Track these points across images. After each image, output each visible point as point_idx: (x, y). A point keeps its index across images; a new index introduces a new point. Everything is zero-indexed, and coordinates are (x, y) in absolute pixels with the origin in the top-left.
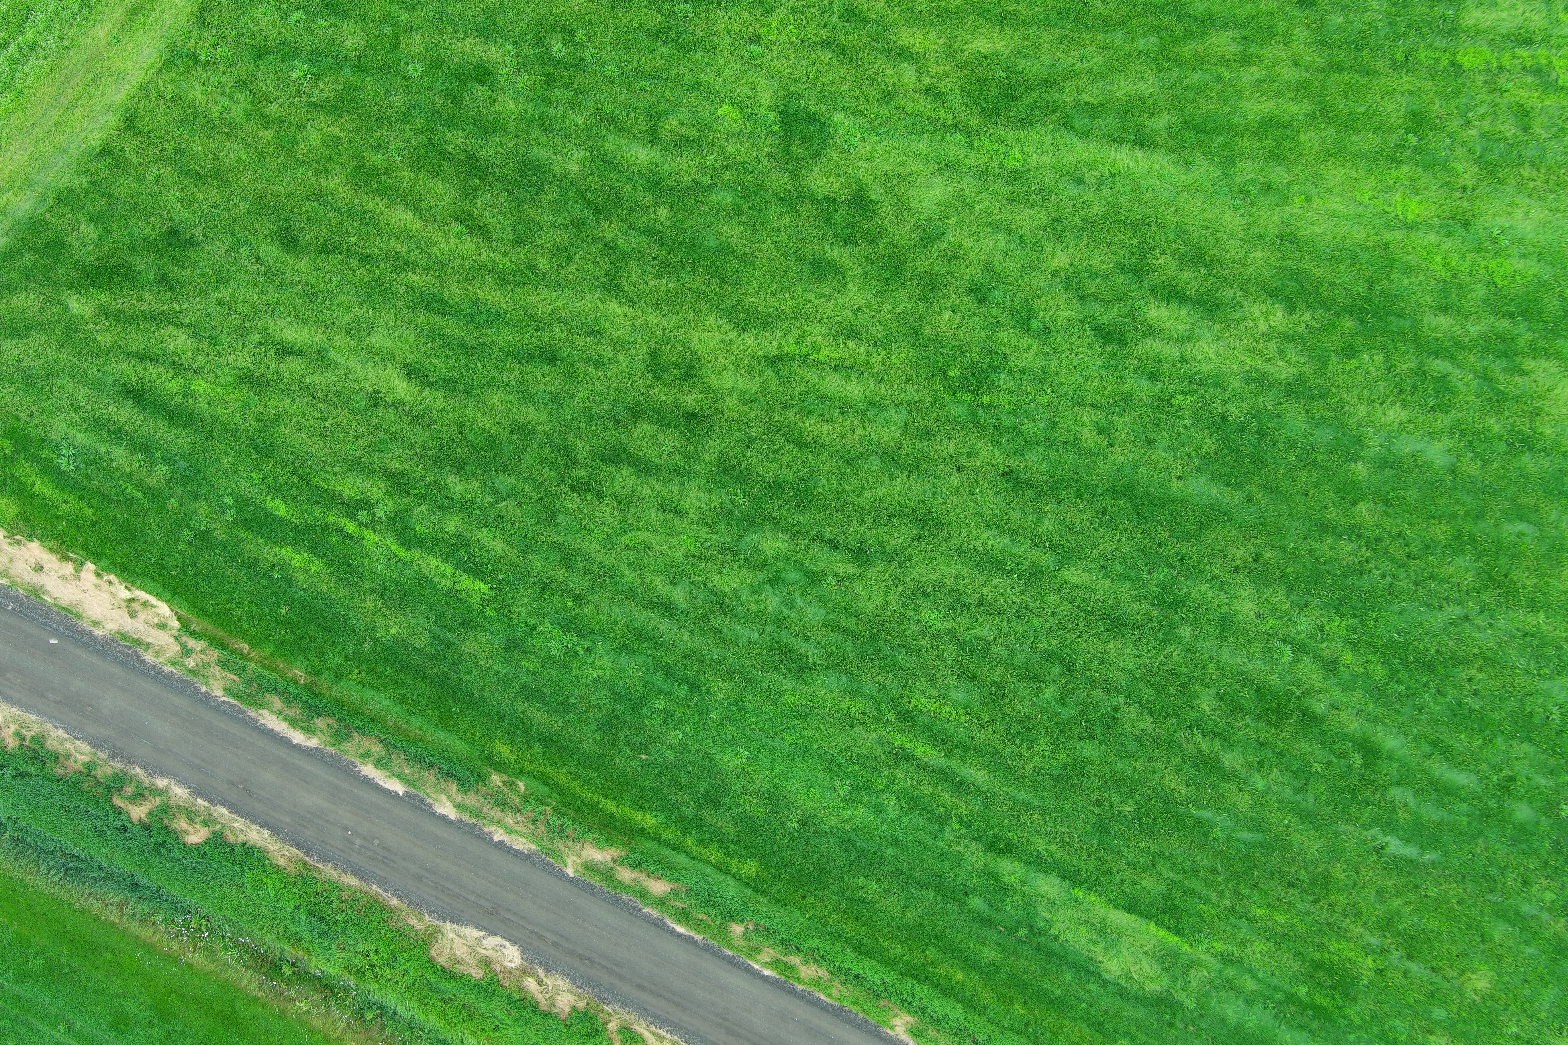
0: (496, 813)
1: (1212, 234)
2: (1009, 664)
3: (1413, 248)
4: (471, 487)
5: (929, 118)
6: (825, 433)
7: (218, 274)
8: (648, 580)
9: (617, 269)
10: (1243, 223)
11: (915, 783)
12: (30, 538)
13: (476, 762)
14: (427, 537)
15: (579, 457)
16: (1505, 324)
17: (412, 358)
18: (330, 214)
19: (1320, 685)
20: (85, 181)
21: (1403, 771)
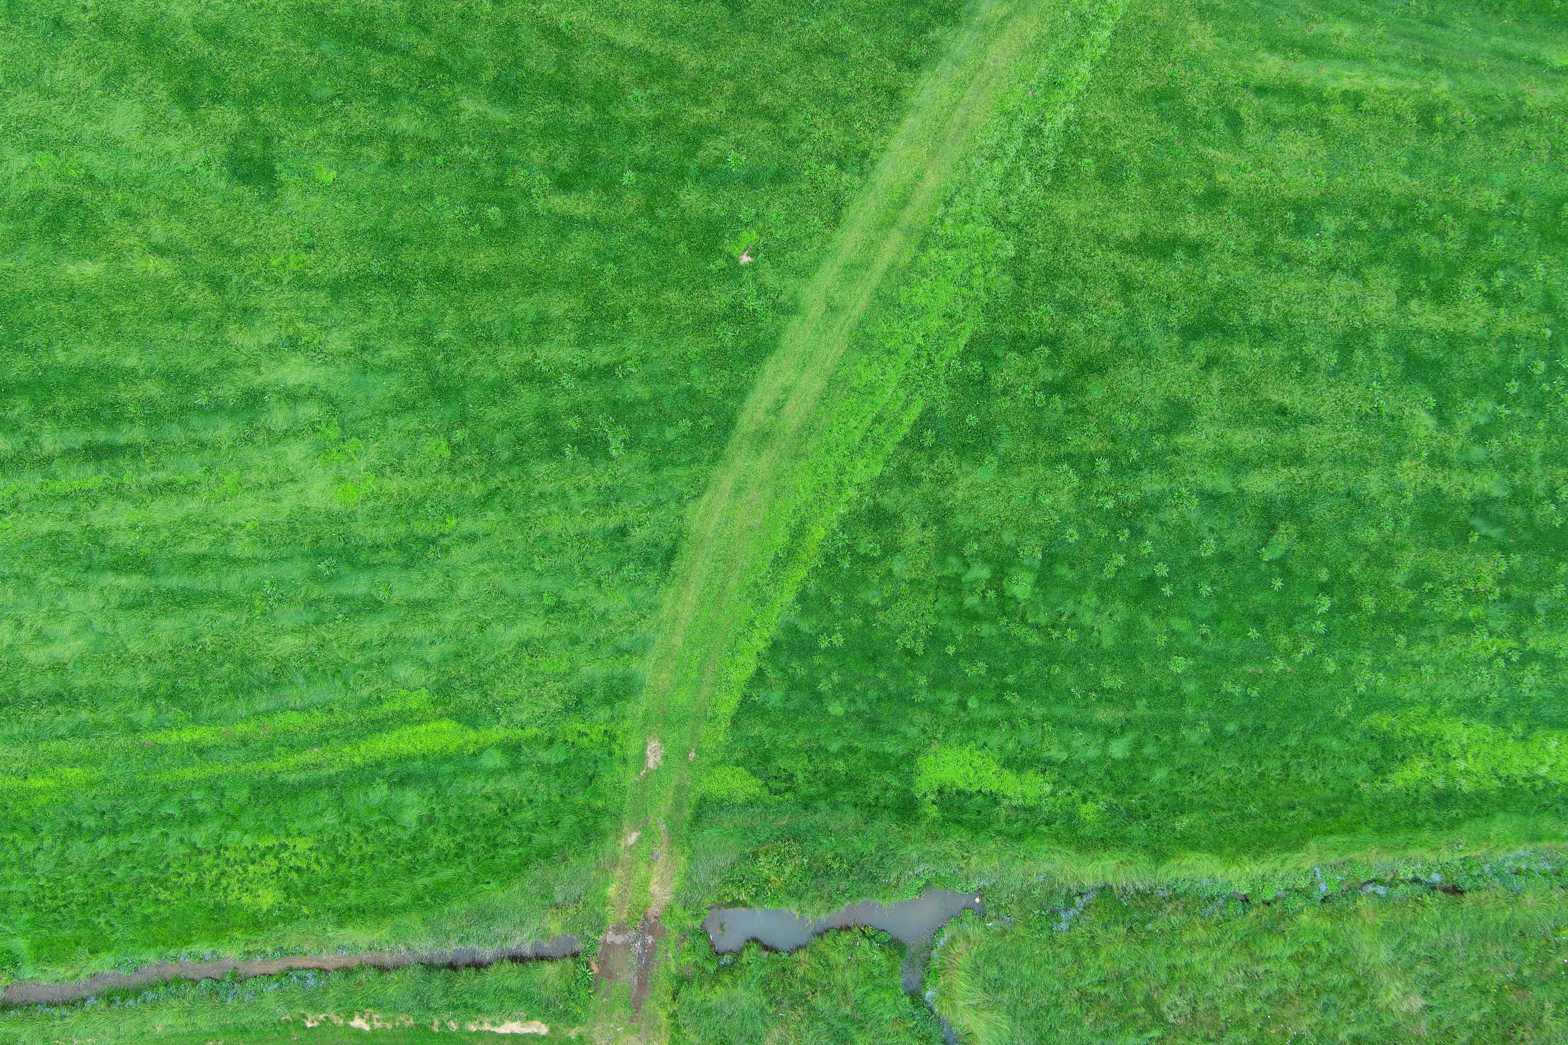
5: (133, 192)
20: (932, 35)
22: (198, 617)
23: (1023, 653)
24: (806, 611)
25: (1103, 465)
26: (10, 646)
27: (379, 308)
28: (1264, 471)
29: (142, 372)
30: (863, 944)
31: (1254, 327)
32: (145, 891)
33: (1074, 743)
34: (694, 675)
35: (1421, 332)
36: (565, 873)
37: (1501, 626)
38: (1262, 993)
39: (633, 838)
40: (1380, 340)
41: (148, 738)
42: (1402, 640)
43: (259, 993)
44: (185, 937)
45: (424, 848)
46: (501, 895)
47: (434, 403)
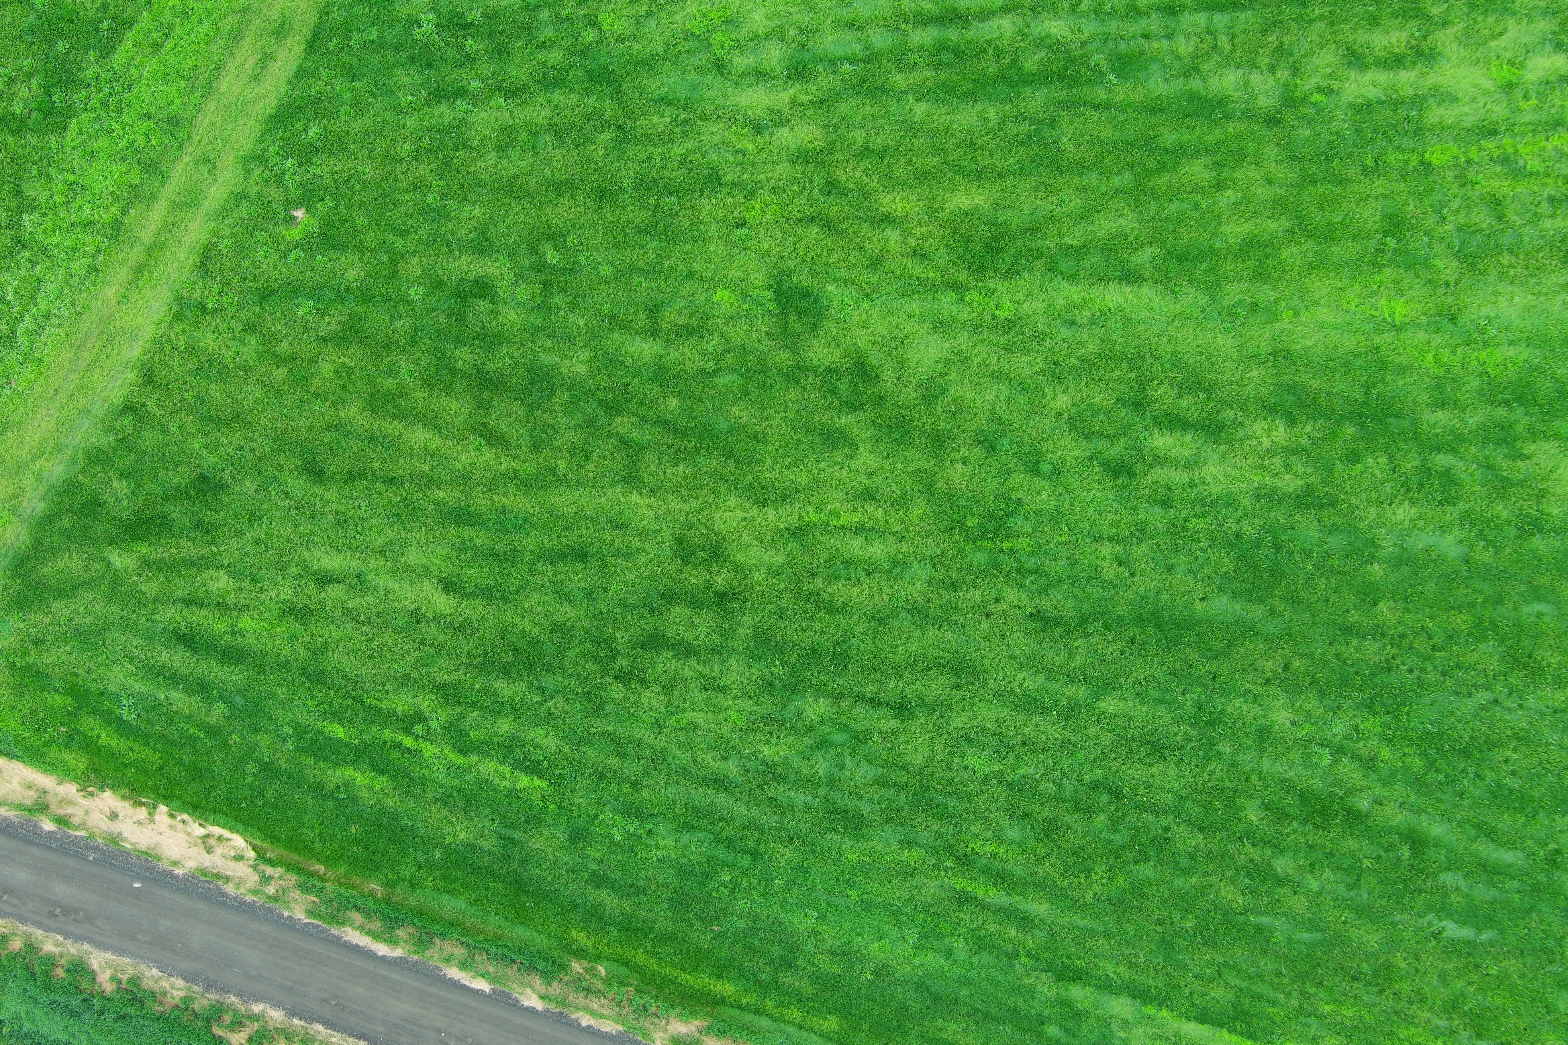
0: (580, 999)
1: (1207, 359)
2: (1058, 799)
3: (1405, 348)
4: (519, 689)
5: (918, 279)
6: (854, 596)
7: (250, 512)
8: (699, 759)
9: (635, 462)
10: (1236, 344)
11: (980, 923)
12: (102, 788)
13: (555, 953)
14: (482, 742)
15: (619, 648)
16: (1502, 412)
17: (447, 570)
18: (351, 443)
19: (1361, 783)
20: (112, 439)
21: (1451, 856)
27: (671, 165)
29: (910, 98)
47: (616, 68)
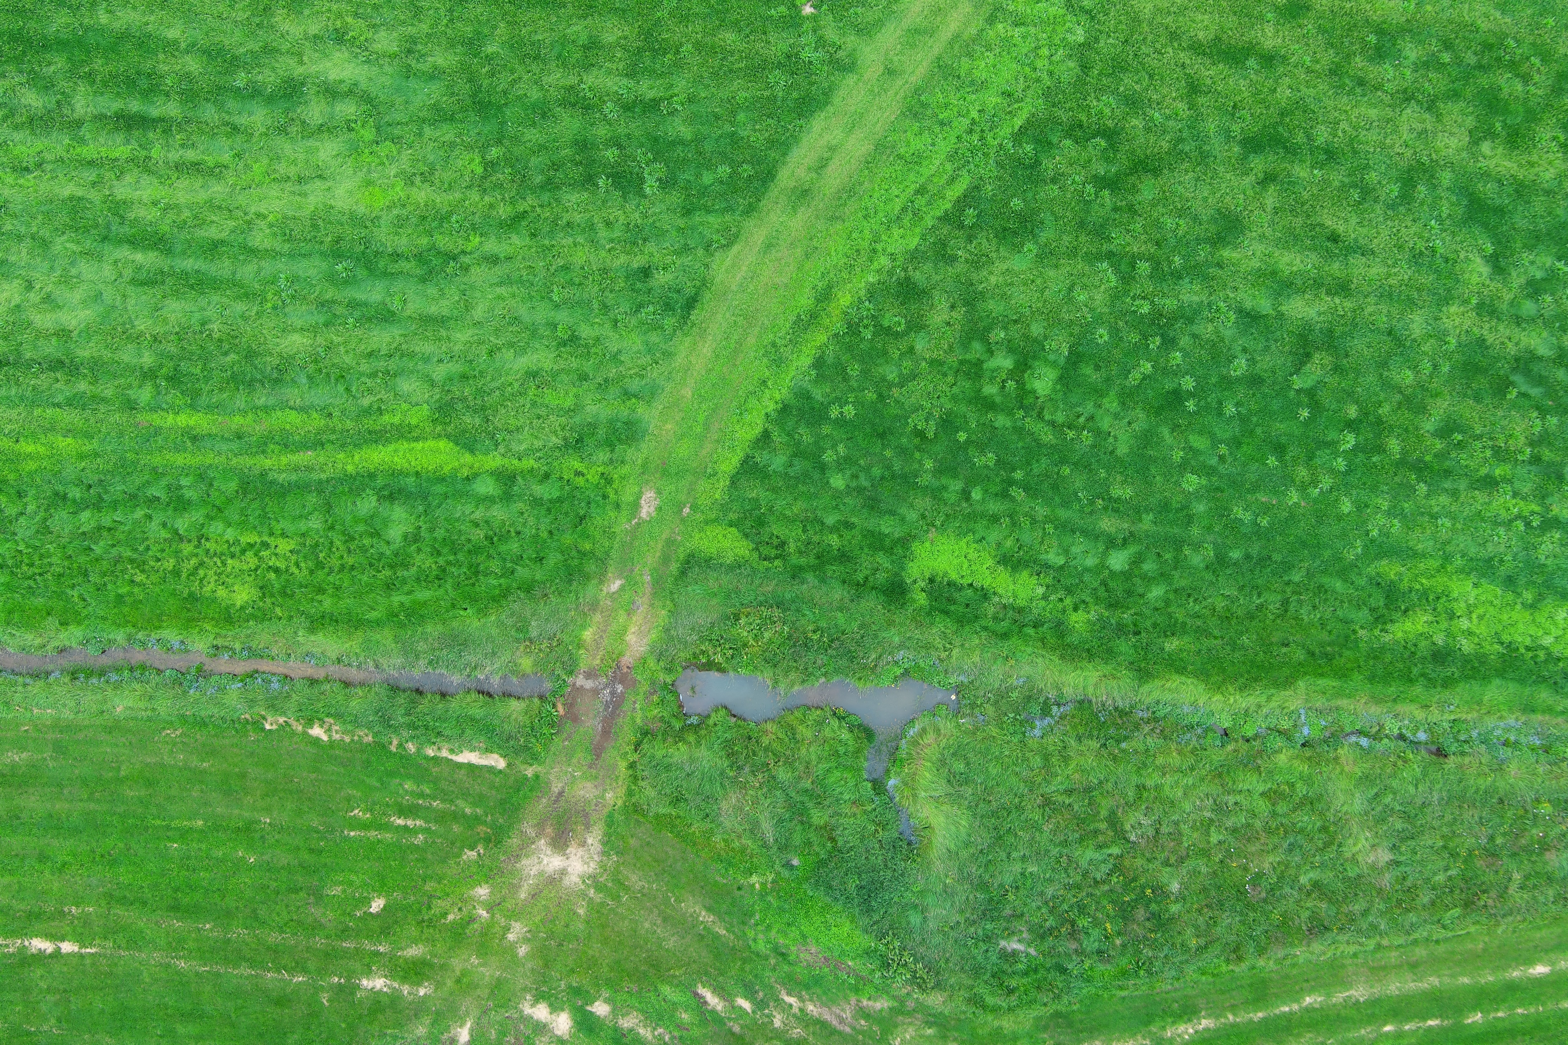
22: (209, 303)
23: (1035, 448)
24: (821, 378)
25: (1144, 267)
26: (18, 306)
27: (431, 12)
28: (1307, 296)
29: (183, 45)
30: (832, 722)
31: (1317, 147)
32: (122, 571)
33: (1075, 550)
34: (699, 430)
35: (1489, 176)
36: (544, 610)
37: (1526, 488)
38: (1229, 824)
39: (616, 585)
40: (1446, 177)
41: (143, 418)
42: (1422, 488)
43: (222, 689)
44: (156, 621)
45: (406, 566)
46: (476, 624)
47: (473, 117)
